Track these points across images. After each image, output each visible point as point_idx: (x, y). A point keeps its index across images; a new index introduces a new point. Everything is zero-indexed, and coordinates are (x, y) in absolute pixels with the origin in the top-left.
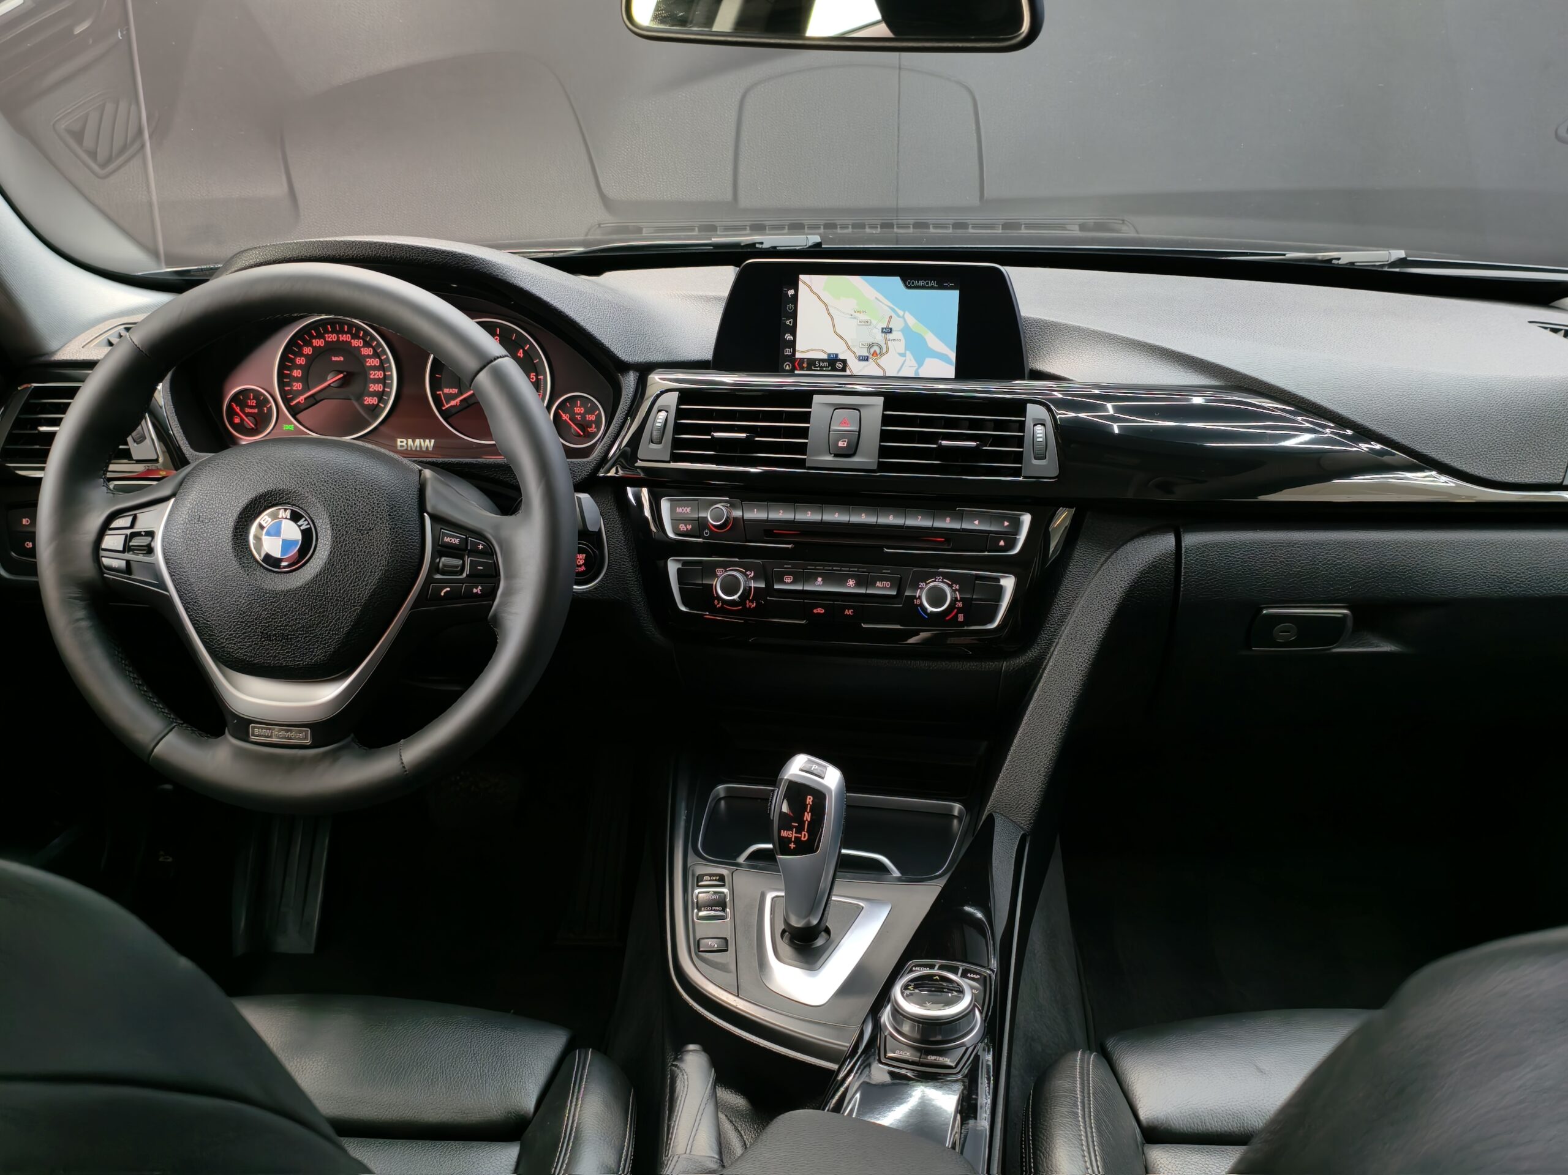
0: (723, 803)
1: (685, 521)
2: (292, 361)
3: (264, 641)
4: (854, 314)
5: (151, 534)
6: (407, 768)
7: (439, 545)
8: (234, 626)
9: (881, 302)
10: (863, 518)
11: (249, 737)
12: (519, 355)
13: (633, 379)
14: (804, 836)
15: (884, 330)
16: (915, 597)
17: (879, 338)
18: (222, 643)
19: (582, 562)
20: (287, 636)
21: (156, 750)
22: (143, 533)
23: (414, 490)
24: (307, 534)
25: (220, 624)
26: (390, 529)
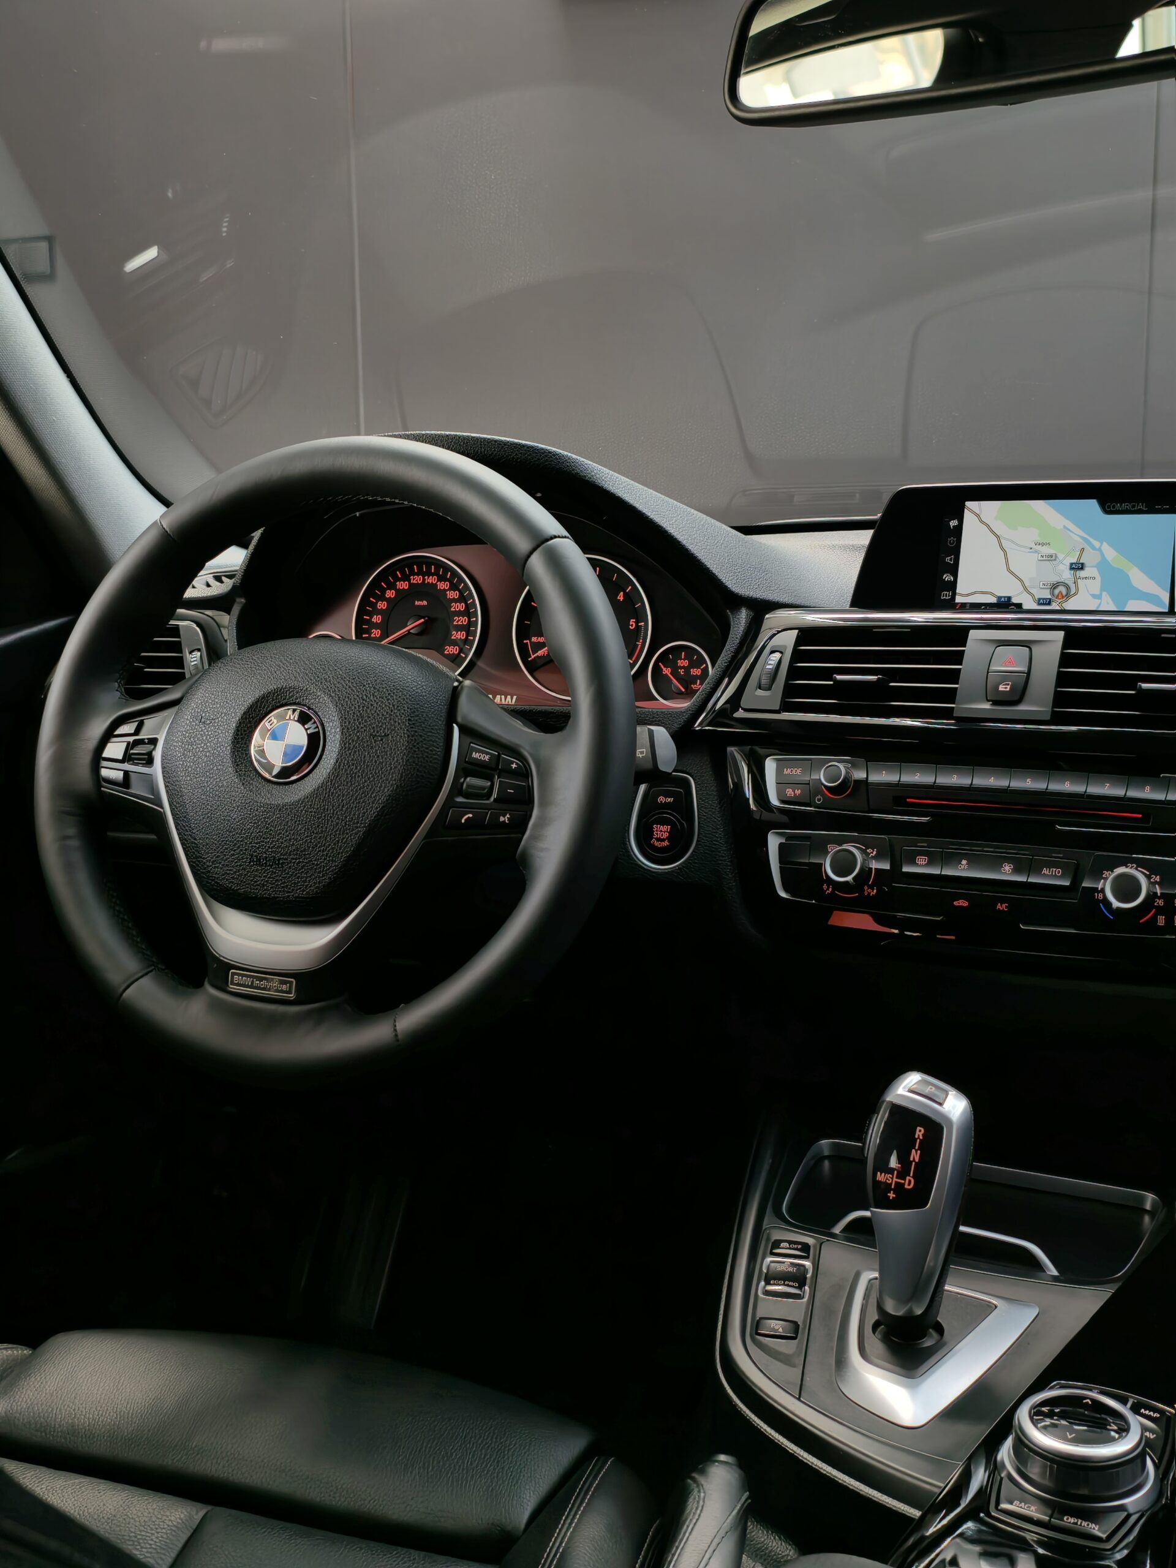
0: (826, 1163)
1: (794, 784)
2: (374, 605)
3: (252, 866)
4: (1033, 545)
5: (153, 742)
6: (400, 1037)
7: (466, 762)
8: (223, 846)
9: (1069, 530)
10: (1029, 783)
11: (228, 986)
12: (618, 598)
13: (744, 617)
14: (909, 1183)
15: (1074, 566)
16: (1095, 890)
17: (1067, 575)
18: (208, 866)
19: (666, 835)
20: (279, 860)
21: (124, 995)
22: (146, 741)
23: (446, 695)
24: (314, 741)
25: (207, 844)
26: (408, 736)
